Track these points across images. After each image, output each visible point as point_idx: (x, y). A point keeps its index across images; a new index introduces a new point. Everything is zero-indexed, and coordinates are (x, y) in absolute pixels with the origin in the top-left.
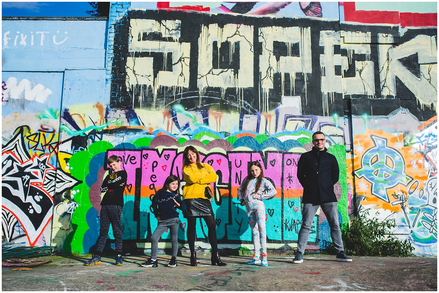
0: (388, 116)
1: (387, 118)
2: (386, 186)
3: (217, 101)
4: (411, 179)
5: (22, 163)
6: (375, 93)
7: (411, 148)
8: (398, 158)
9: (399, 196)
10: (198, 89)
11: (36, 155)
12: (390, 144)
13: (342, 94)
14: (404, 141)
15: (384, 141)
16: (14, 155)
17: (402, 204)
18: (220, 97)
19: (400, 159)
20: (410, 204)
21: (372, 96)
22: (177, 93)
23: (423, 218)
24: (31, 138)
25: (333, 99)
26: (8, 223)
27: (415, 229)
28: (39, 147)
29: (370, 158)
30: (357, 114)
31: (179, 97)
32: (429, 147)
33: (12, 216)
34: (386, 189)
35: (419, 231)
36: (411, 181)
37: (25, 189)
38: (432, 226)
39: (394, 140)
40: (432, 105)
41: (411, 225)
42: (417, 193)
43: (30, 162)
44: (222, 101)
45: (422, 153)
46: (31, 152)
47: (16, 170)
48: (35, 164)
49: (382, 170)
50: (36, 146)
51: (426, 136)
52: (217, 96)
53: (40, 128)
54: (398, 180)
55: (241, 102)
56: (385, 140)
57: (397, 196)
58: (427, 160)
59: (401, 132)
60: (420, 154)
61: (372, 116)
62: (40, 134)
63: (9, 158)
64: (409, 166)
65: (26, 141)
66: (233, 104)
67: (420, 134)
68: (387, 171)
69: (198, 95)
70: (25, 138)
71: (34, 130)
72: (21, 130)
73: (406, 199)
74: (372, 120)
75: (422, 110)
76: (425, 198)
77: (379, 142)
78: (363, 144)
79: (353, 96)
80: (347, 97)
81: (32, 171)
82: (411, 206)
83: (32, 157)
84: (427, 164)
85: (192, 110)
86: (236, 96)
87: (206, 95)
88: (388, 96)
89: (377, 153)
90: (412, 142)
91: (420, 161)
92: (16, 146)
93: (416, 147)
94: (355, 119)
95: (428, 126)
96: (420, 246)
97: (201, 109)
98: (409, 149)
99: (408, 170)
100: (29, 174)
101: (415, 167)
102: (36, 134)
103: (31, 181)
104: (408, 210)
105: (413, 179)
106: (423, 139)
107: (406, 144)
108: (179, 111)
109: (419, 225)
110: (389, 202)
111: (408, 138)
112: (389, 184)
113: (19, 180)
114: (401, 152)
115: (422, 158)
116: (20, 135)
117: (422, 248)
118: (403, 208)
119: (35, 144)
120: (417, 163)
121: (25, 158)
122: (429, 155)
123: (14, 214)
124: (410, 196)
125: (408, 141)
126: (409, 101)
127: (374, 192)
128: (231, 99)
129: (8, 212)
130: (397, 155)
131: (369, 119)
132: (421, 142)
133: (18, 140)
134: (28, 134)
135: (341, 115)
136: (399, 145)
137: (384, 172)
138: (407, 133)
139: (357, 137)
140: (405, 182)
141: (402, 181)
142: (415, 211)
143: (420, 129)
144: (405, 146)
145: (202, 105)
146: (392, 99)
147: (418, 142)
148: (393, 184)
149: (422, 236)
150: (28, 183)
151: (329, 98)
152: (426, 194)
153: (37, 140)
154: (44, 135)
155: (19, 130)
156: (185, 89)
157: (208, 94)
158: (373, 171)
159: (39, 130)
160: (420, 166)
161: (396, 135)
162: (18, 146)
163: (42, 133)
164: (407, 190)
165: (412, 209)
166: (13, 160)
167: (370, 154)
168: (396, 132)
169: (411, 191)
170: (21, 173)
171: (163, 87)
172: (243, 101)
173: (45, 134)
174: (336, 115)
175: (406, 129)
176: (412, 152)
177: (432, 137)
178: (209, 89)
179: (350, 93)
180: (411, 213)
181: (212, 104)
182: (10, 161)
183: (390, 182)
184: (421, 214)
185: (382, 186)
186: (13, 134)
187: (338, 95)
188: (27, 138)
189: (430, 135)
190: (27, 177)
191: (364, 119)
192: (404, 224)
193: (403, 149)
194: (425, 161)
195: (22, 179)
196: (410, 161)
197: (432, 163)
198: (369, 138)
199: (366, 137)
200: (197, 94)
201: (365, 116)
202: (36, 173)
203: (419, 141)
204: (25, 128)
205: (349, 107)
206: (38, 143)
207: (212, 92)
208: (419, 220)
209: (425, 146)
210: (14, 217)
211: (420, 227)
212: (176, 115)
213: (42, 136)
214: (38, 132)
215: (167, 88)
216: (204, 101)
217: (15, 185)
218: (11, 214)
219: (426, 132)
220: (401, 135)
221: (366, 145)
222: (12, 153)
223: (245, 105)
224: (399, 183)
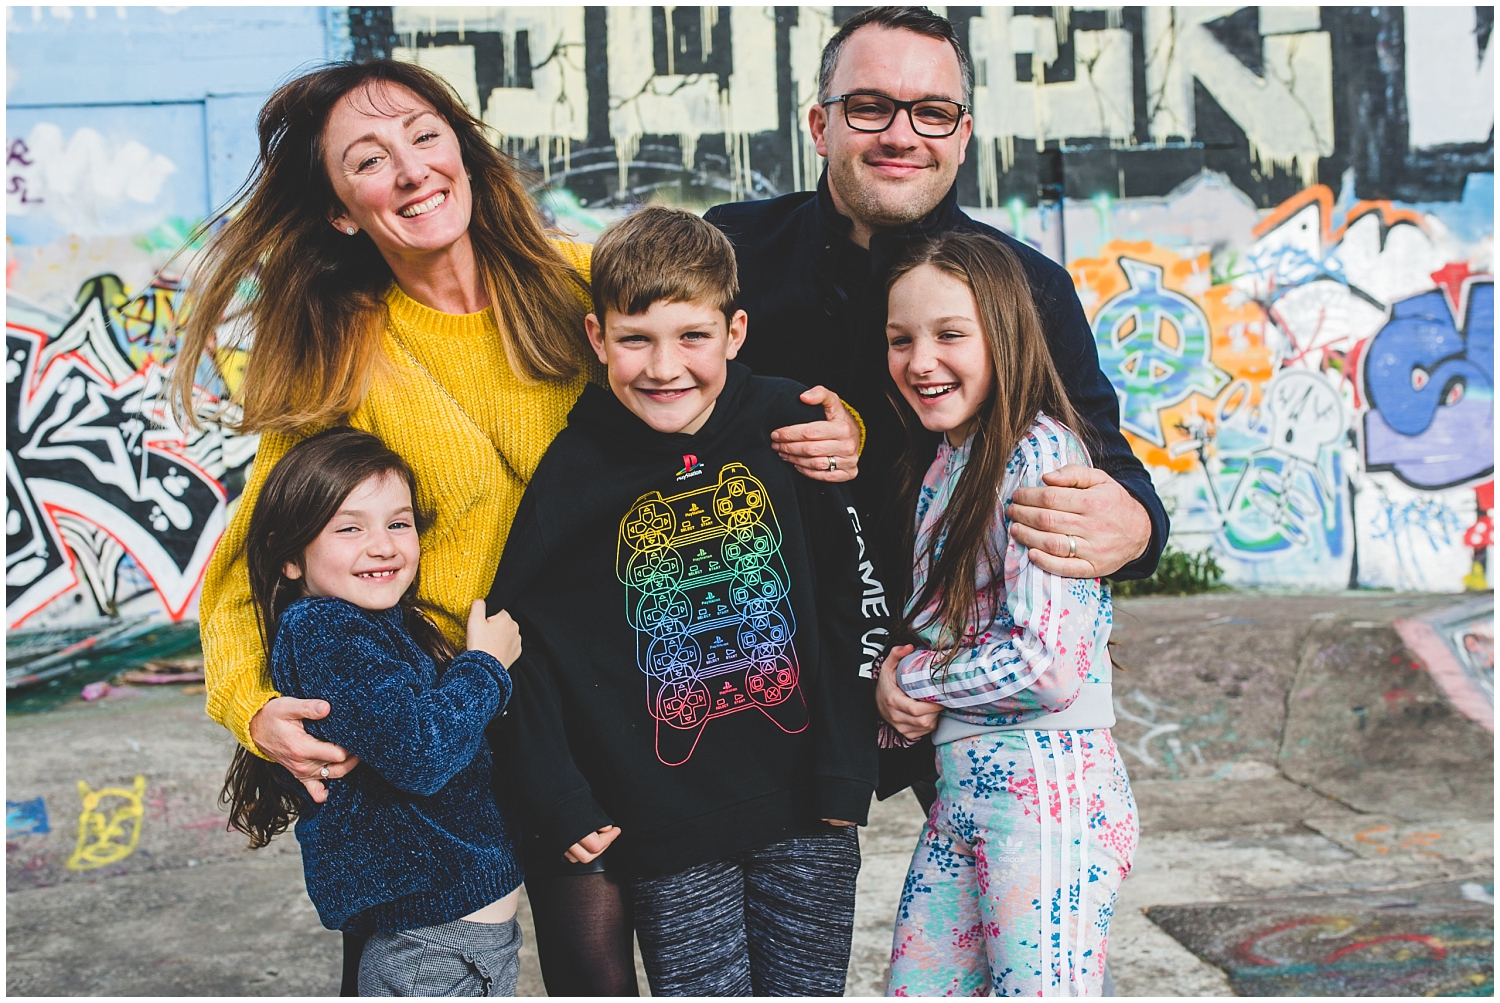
0: (1167, 199)
1: (1165, 204)
2: (1158, 402)
3: (673, 175)
4: (1226, 379)
5: (115, 385)
6: (1131, 128)
7: (1230, 289)
8: (1191, 320)
9: (1192, 430)
10: (612, 143)
11: (151, 359)
12: (1171, 280)
13: (1033, 142)
14: (1213, 271)
15: (1153, 275)
16: (86, 362)
17: (1200, 450)
18: (678, 157)
19: (1199, 323)
20: (1224, 448)
21: (1123, 141)
22: (552, 155)
23: (1257, 485)
24: (128, 310)
25: (1008, 156)
26: (99, 557)
27: (1234, 517)
28: (157, 336)
29: (1112, 324)
30: (1079, 195)
31: (560, 167)
32: (1282, 287)
33: (105, 541)
34: (1159, 410)
35: (1243, 520)
36: (1226, 386)
37: (136, 462)
38: (1279, 505)
39: (1183, 269)
40: (1295, 160)
41: (1224, 505)
42: (1242, 416)
43: (138, 382)
44: (687, 177)
45: (1260, 303)
46: (137, 353)
47: (98, 409)
48: (154, 387)
49: (1147, 358)
50: (149, 334)
51: (1274, 255)
52: (673, 159)
53: (156, 281)
54: (1192, 382)
55: (743, 177)
56: (1158, 271)
57: (1187, 429)
58: (1274, 322)
59: (1203, 244)
60: (1254, 307)
61: (1123, 201)
62: (154, 298)
63: (75, 373)
64: (1224, 341)
65: (116, 320)
66: (720, 183)
67: (1257, 249)
68: (1160, 358)
69: (615, 159)
70: (112, 313)
71: (136, 286)
72: (96, 288)
73: (1210, 436)
74: (1122, 212)
75: (1264, 178)
76: (1263, 430)
77: (1141, 277)
78: (1094, 284)
79: (1070, 141)
80: (1052, 147)
81: (147, 409)
82: (1224, 454)
83: (139, 365)
84: (1272, 334)
85: (604, 206)
86: (727, 158)
87: (637, 158)
88: (1170, 139)
89: (1135, 310)
90: (1236, 271)
91: (1255, 327)
92: (88, 338)
93: (1247, 284)
94: (1072, 209)
95: (1281, 224)
96: (1244, 561)
97: (627, 201)
98: (1225, 293)
99: (1221, 354)
100: (140, 417)
101: (1240, 343)
102: (145, 299)
103: (149, 436)
104: (1215, 465)
105: (1232, 378)
106: (1264, 262)
107: (1216, 279)
108: (565, 212)
109: (1246, 503)
110: (1165, 446)
111: (1222, 260)
112: (1166, 396)
113: (111, 435)
114: (1202, 302)
115: (1261, 316)
116: (96, 304)
117: (1249, 567)
118: (1202, 460)
119: (145, 328)
120: (1246, 332)
121: (120, 370)
122: (1279, 307)
123: (111, 534)
124: (1223, 425)
125: (1223, 272)
126: (1232, 151)
128: (713, 167)
129: (93, 529)
130: (1191, 311)
131: (1113, 209)
132: (1259, 271)
133: (92, 320)
134: (119, 300)
135: (1032, 203)
136: (1197, 284)
137: (1154, 363)
138: (1219, 247)
139: (1080, 263)
140: (1210, 386)
141: (1202, 385)
142: (1235, 467)
143: (1261, 232)
144: (1214, 284)
145: (629, 189)
146: (1181, 145)
147: (1250, 272)
148: (1176, 393)
149: (1251, 533)
150: (139, 442)
151: (998, 155)
152: (1265, 418)
153: (148, 314)
154: (167, 300)
155: (90, 289)
156: (575, 145)
157: (645, 156)
158: (1120, 360)
159: (154, 287)
160: (1256, 340)
161: (1189, 253)
162: (93, 337)
163: (160, 294)
164: (1217, 409)
165: (1226, 461)
166: (87, 379)
167: (1116, 312)
168: (1189, 244)
169: (1227, 412)
170: (115, 415)
171: (511, 141)
172: (748, 171)
173: (172, 296)
174: (1017, 205)
175: (1218, 235)
176: (1234, 299)
177: (1289, 256)
178: (646, 139)
179: (1060, 133)
180: (1224, 472)
181: (657, 185)
182: (79, 382)
183: (1168, 389)
184: (1253, 475)
185: (1147, 403)
186: (77, 300)
187: (1023, 145)
188: (120, 310)
189: (1285, 249)
190: (133, 427)
191: (1099, 211)
192: (1202, 504)
193: (1207, 294)
194: (1270, 326)
195: (122, 431)
196: (1227, 329)
197: (1286, 332)
198: (1112, 266)
199: (1104, 262)
200: (612, 157)
201: (1103, 201)
202: (160, 413)
203: (1252, 267)
204: (108, 283)
205: (1058, 177)
206: (153, 324)
207: (656, 150)
208: (1246, 490)
209: (1271, 284)
210: (111, 541)
211: (1248, 510)
212: (554, 222)
213: (161, 305)
214: (149, 292)
215: (521, 142)
216: (635, 178)
217: (101, 450)
218: (101, 536)
219: (1275, 239)
220: (1204, 254)
221: (1105, 286)
222: (80, 358)
223: (754, 183)
224: (1193, 392)
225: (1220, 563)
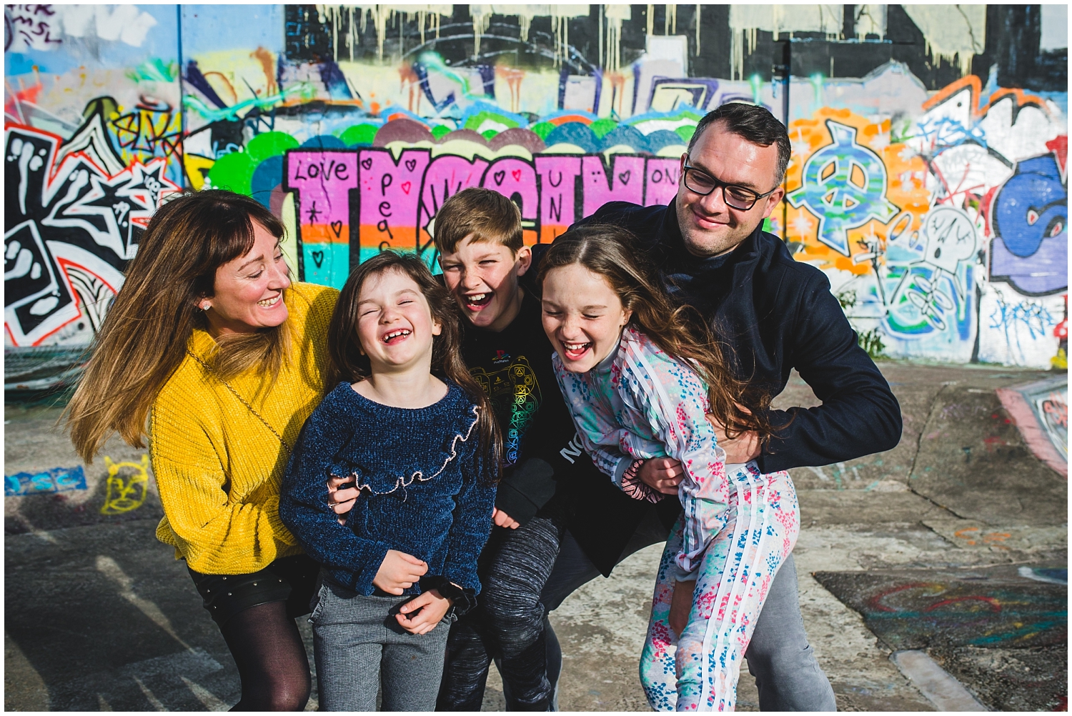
0: (863, 79)
1: (862, 83)
2: (847, 224)
3: (512, 45)
4: (897, 211)
5: (110, 176)
6: (841, 27)
7: (904, 147)
8: (875, 167)
9: (870, 245)
10: (471, 19)
11: (136, 160)
12: (862, 138)
13: (771, 33)
14: (892, 133)
15: (850, 133)
16: (90, 159)
17: (874, 259)
18: (518, 35)
19: (880, 170)
20: (891, 259)
21: (835, 36)
22: (427, 26)
23: (912, 286)
24: (121, 124)
25: (752, 44)
26: (96, 298)
27: (894, 308)
28: (142, 143)
29: (819, 167)
30: (801, 74)
31: (432, 35)
32: (940, 146)
33: (101, 286)
34: (847, 230)
35: (902, 311)
36: (896, 215)
37: (123, 232)
38: (926, 302)
39: (872, 130)
40: (956, 56)
41: (888, 300)
42: (905, 238)
43: (126, 175)
44: (523, 47)
45: (924, 157)
46: (126, 155)
47: (97, 193)
48: (138, 179)
49: (841, 193)
50: (135, 141)
51: (936, 123)
52: (513, 34)
53: (139, 102)
54: (871, 212)
55: (563, 49)
56: (854, 131)
57: (866, 244)
58: (933, 172)
59: (887, 113)
60: (920, 160)
61: (832, 79)
62: (139, 115)
63: (81, 167)
64: (897, 184)
65: (112, 130)
66: (546, 53)
67: (925, 119)
68: (851, 194)
69: (473, 32)
70: (109, 125)
71: (127, 106)
72: (98, 106)
73: (882, 250)
74: (831, 87)
75: (934, 67)
76: (920, 248)
77: (841, 135)
78: (807, 138)
79: (797, 34)
80: (784, 37)
81: (133, 194)
82: (890, 264)
83: (128, 163)
84: (931, 180)
85: (462, 66)
86: (552, 35)
87: (487, 32)
88: (869, 36)
89: (835, 158)
90: (908, 134)
91: (919, 175)
92: (91, 142)
93: (916, 144)
94: (795, 84)
95: (942, 102)
96: (899, 339)
97: (479, 62)
98: (900, 149)
99: (894, 192)
100: (126, 200)
101: (908, 185)
102: (132, 116)
103: (133, 214)
104: (884, 271)
105: (900, 210)
106: (928, 129)
107: (894, 138)
108: (434, 68)
109: (904, 299)
110: (850, 256)
111: (899, 126)
112: (853, 221)
113: (107, 212)
114: (883, 155)
115: (924, 167)
116: (97, 118)
117: (903, 343)
118: (875, 267)
119: (132, 137)
120: (913, 178)
121: (114, 167)
122: (938, 161)
123: (105, 282)
124: (892, 243)
125: (899, 134)
126: (912, 47)
127: (823, 236)
128: (542, 41)
129: (92, 278)
130: (875, 161)
131: (825, 85)
132: (925, 134)
133: (95, 129)
134: (114, 116)
135: (767, 78)
136: (880, 142)
137: (846, 196)
138: (898, 116)
139: (798, 123)
140: (885, 216)
141: (879, 214)
142: (898, 273)
143: (928, 107)
144: (892, 142)
145: (481, 54)
146: (876, 41)
147: (918, 135)
148: (860, 219)
149: (906, 320)
150: (126, 218)
151: (745, 41)
152: (922, 240)
153: (134, 127)
154: (148, 117)
155: (93, 106)
156: (444, 20)
157: (493, 30)
158: (822, 194)
159: (138, 107)
160: (918, 184)
161: (876, 120)
162: (95, 141)
163: (143, 113)
164: (888, 232)
165: (892, 269)
166: (90, 172)
167: (821, 159)
168: (877, 113)
169: (895, 234)
170: (110, 198)
171: (398, 14)
172: (566, 45)
173: (152, 115)
174: (756, 79)
175: (897, 107)
176: (906, 155)
177: (947, 125)
178: (495, 18)
179: (791, 28)
180: (890, 276)
181: (501, 52)
182: (84, 173)
183: (855, 216)
184: (910, 279)
185: (839, 224)
186: (83, 115)
187: (763, 35)
188: (114, 123)
189: (945, 120)
190: (123, 207)
191: (815, 86)
192: (873, 298)
193: (887, 149)
194: (929, 174)
195: (114, 210)
196: (899, 175)
197: (941, 179)
198: (821, 126)
199: (815, 123)
200: (470, 30)
201: (818, 79)
202: (142, 198)
203: (921, 132)
204: (106, 103)
205: (787, 59)
206: (138, 134)
207: (502, 26)
208: (905, 290)
209: (933, 144)
210: (105, 287)
211: (905, 304)
212: (426, 75)
213: (145, 122)
214: (136, 111)
215: (405, 15)
216: (486, 46)
217: (99, 223)
218: (98, 283)
219: (938, 113)
220: (887, 121)
221: (815, 140)
222: (86, 156)
223: (570, 54)
224: (872, 218)
225: (883, 340)
